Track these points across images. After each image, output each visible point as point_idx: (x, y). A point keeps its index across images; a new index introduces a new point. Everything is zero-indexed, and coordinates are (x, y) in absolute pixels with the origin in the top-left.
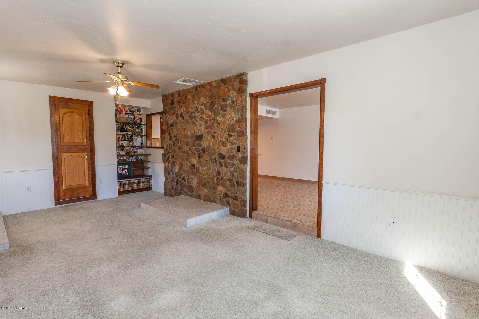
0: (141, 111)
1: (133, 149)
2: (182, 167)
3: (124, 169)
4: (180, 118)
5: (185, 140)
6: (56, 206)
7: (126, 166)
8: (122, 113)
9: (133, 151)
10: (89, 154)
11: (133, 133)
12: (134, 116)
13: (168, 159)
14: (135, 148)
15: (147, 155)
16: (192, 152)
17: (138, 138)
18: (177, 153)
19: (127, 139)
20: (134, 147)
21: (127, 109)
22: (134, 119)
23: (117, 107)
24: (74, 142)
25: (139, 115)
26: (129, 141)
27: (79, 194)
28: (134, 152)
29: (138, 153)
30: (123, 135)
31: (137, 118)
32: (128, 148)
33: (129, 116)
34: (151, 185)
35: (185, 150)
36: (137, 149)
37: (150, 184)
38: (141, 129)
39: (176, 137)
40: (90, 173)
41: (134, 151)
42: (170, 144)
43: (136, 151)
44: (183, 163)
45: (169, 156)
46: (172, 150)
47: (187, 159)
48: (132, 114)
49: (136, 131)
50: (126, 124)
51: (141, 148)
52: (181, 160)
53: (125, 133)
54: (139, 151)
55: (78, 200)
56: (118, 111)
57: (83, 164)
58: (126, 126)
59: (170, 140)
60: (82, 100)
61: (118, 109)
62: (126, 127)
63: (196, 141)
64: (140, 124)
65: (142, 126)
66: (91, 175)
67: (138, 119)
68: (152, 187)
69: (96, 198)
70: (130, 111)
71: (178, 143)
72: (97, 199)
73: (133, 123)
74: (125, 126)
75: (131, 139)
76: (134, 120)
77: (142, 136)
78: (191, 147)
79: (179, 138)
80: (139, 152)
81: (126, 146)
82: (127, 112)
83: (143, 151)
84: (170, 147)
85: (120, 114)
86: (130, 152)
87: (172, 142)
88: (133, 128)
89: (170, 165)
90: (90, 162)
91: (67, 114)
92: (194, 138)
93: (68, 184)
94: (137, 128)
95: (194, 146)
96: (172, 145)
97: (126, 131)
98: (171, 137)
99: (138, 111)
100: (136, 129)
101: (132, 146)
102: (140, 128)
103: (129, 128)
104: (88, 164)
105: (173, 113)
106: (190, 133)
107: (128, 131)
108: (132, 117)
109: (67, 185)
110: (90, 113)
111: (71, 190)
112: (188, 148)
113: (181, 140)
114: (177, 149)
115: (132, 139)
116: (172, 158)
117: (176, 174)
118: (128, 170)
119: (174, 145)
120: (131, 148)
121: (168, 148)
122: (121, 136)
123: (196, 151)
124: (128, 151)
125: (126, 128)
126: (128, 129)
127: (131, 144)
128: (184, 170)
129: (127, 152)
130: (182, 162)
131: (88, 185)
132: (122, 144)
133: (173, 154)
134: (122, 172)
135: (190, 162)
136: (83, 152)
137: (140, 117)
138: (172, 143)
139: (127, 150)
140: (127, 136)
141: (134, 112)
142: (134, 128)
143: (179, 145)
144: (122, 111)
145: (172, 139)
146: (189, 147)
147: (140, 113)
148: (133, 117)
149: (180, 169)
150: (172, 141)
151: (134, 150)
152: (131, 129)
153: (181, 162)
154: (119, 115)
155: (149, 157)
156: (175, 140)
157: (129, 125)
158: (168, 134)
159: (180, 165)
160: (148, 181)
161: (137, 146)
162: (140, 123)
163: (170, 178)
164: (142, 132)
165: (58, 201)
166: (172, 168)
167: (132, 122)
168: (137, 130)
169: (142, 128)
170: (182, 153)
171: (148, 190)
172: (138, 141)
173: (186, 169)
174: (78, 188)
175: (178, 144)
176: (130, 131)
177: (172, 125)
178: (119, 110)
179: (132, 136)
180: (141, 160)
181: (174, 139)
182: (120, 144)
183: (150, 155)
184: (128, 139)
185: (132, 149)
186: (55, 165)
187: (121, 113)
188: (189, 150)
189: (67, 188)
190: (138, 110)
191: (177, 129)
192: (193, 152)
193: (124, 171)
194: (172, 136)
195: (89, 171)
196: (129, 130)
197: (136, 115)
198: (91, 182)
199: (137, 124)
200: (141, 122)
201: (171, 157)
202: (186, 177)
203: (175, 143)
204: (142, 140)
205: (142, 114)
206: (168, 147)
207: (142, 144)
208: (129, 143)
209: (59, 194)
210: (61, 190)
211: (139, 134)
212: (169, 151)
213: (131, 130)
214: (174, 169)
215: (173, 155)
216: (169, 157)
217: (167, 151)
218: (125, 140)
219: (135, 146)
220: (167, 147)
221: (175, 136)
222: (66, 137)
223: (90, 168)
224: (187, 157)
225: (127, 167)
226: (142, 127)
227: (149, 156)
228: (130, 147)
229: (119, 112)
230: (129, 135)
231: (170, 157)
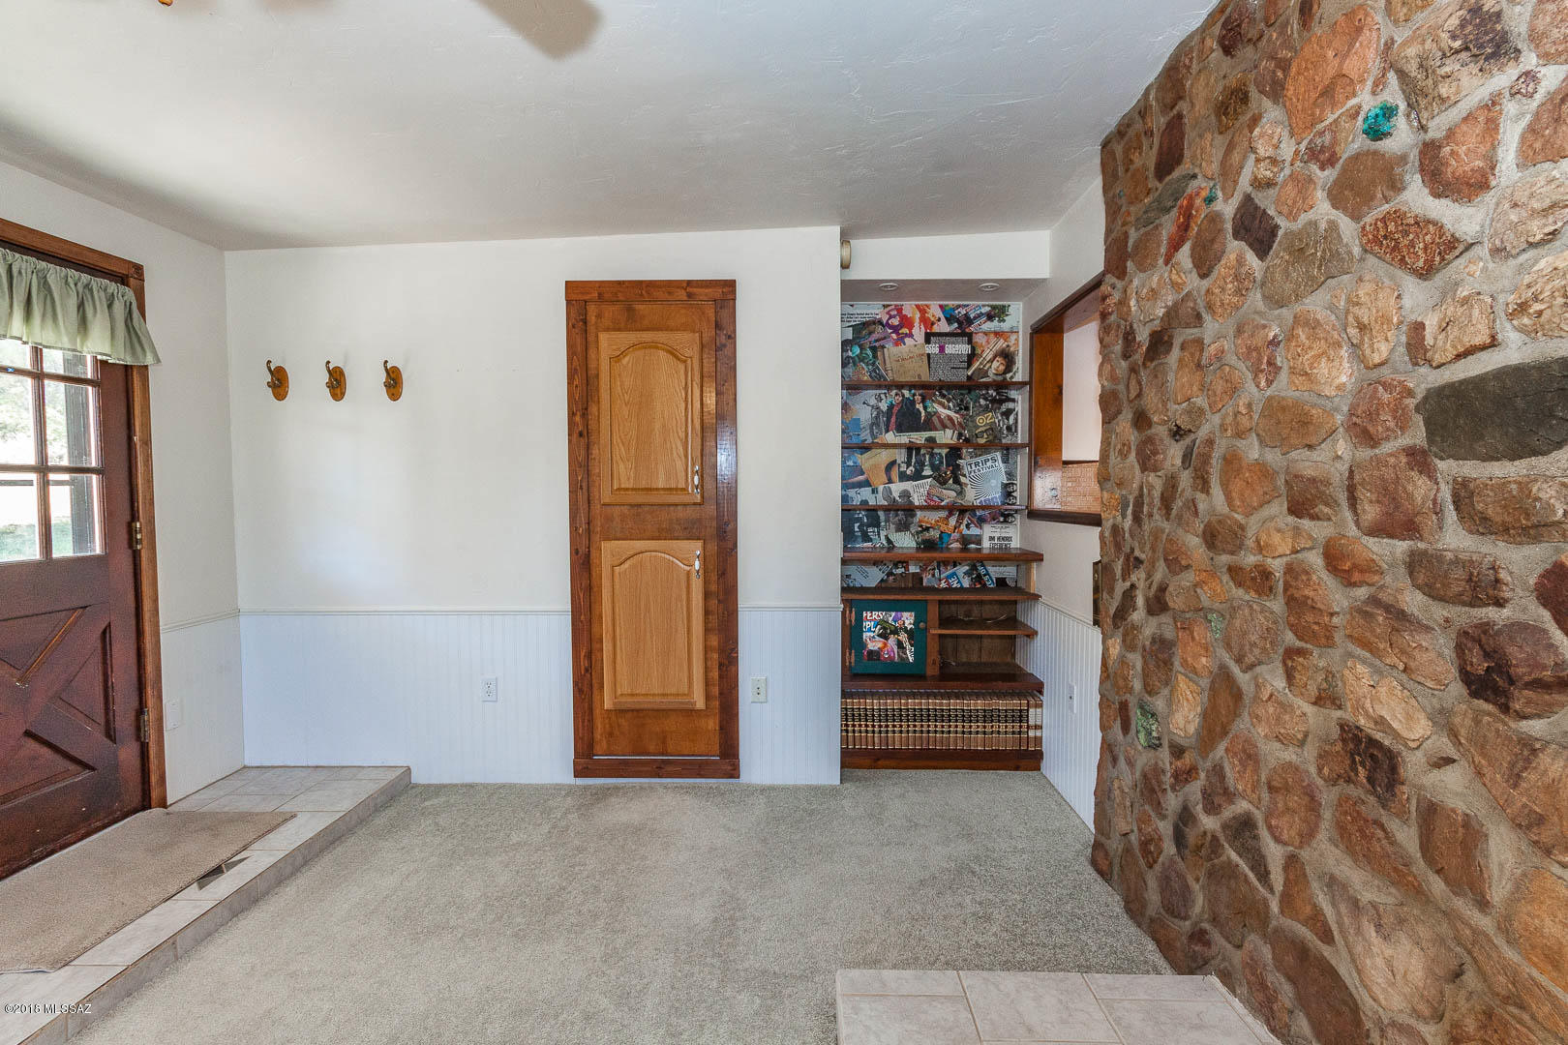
0: (1011, 310)
1: (959, 522)
2: (1235, 714)
3: (895, 632)
4: (1235, 249)
5: (1273, 457)
6: (581, 781)
7: (906, 614)
8: (911, 335)
9: (956, 535)
10: (713, 547)
11: (960, 435)
12: (970, 342)
13: (1121, 614)
14: (967, 515)
15: (1030, 558)
16: (1362, 593)
17: (989, 464)
18: (1188, 579)
19: (927, 472)
20: (963, 511)
21: (934, 311)
22: (972, 357)
23: (885, 306)
24: (650, 489)
25: (998, 334)
26: (941, 481)
27: (664, 742)
28: (965, 541)
29: (986, 544)
30: (911, 448)
31: (988, 354)
32: (932, 517)
33: (942, 349)
34: (1038, 740)
35: (1277, 566)
36: (981, 521)
37: (1031, 733)
38: (1007, 414)
39: (1188, 440)
40: (714, 641)
41: (965, 532)
42: (1141, 495)
43: (974, 531)
44: (1243, 678)
45: (1133, 586)
46: (1153, 549)
47: (1290, 653)
48: (963, 334)
49: (978, 427)
50: (927, 388)
51: (1003, 515)
52: (1228, 647)
53: (919, 438)
54: (989, 535)
55: (659, 770)
56: (891, 327)
57: (684, 597)
58: (928, 403)
59: (1144, 469)
60: (689, 282)
61: (891, 317)
62: (925, 408)
63: (1446, 467)
64: (1002, 386)
65: (1013, 394)
66: (716, 656)
67: (991, 361)
68: (1041, 753)
69: (734, 772)
70: (950, 320)
71: (1204, 485)
72: (738, 777)
73: (964, 379)
74: (923, 401)
75: (949, 469)
76: (968, 368)
77: (1008, 451)
78: (1352, 530)
79: (1210, 442)
80: (992, 538)
81: (921, 508)
82: (936, 329)
83: (1015, 536)
84: (1137, 519)
85: (900, 341)
86: (941, 538)
87: (1156, 481)
88: (962, 407)
89: (1136, 660)
90: (713, 587)
91: (627, 359)
92: (1403, 426)
93: (624, 688)
94: (986, 409)
95: (1400, 523)
96: (1151, 504)
97: (928, 425)
98: (1150, 440)
99: (990, 317)
100: (978, 415)
101: (951, 509)
102: (1004, 408)
103: (940, 410)
104: (707, 595)
105: (1170, 239)
106: (1339, 375)
107: (937, 430)
108: (961, 348)
109: (619, 692)
110: (724, 341)
111: (637, 716)
112: (1303, 543)
113: (1231, 461)
114: (1194, 542)
115: (958, 467)
116: (1151, 612)
117: (1178, 751)
118: (911, 634)
119: (1167, 502)
120: (951, 514)
121: (1126, 528)
122: (900, 456)
123: (1430, 591)
124: (934, 534)
125: (928, 414)
126: (935, 419)
127: (949, 495)
128: (1250, 757)
129: (927, 535)
130: (1236, 670)
131: (700, 704)
132: (906, 494)
133: (1158, 577)
134: (880, 645)
135: (1327, 698)
136: (688, 539)
137: (1001, 344)
138: (1157, 494)
139: (927, 529)
140: (932, 455)
141: (969, 321)
142: (967, 408)
143: (1216, 501)
144: (907, 322)
145: (1155, 453)
146: (1320, 531)
147: (1005, 326)
148: (964, 349)
149: (1214, 726)
150: (1155, 470)
151: (963, 527)
152: (951, 414)
153: (1223, 667)
154: (897, 345)
155: (1034, 571)
156: (1178, 462)
157: (944, 396)
158: (1130, 416)
159: (1212, 688)
160: (1021, 716)
161: (983, 507)
162: (1000, 378)
163: (1130, 763)
164: (1009, 428)
165: (586, 762)
166: (1150, 690)
167: (961, 376)
168: (983, 421)
169: (1011, 405)
170: (1239, 585)
171: (1017, 768)
172: (986, 478)
173: (1276, 754)
174: (661, 713)
175: (1200, 497)
176: (944, 427)
177: (1160, 342)
178: (895, 322)
179: (955, 452)
180: (1001, 582)
181: (1174, 454)
182: (896, 495)
183: (1038, 558)
184: (934, 467)
185: (953, 521)
186: (579, 596)
187: (907, 335)
188: (1315, 559)
189: (618, 707)
190: (994, 307)
191: (1199, 366)
192: (1374, 601)
193: (892, 641)
194: (1161, 431)
195: (707, 630)
196: (941, 421)
197: (979, 339)
198: (715, 691)
199: (987, 386)
200: (1008, 376)
201: (1147, 600)
202: (1277, 840)
203: (1174, 487)
204: (1010, 475)
205: (1013, 331)
206: (1128, 523)
207: (1008, 492)
208: (938, 490)
209: (591, 730)
210: (597, 712)
211: (995, 443)
212: (1132, 550)
213: (950, 419)
214: (1159, 704)
215: (1163, 589)
216: (1129, 595)
217: (1118, 546)
218: (917, 476)
219: (972, 509)
220: (1119, 518)
221: (1178, 433)
222: (622, 466)
223: (714, 619)
224: (1290, 638)
225: (908, 619)
226: (1013, 400)
227: (1035, 565)
228: (943, 514)
229: (896, 329)
230: (942, 446)
231: (1140, 601)
